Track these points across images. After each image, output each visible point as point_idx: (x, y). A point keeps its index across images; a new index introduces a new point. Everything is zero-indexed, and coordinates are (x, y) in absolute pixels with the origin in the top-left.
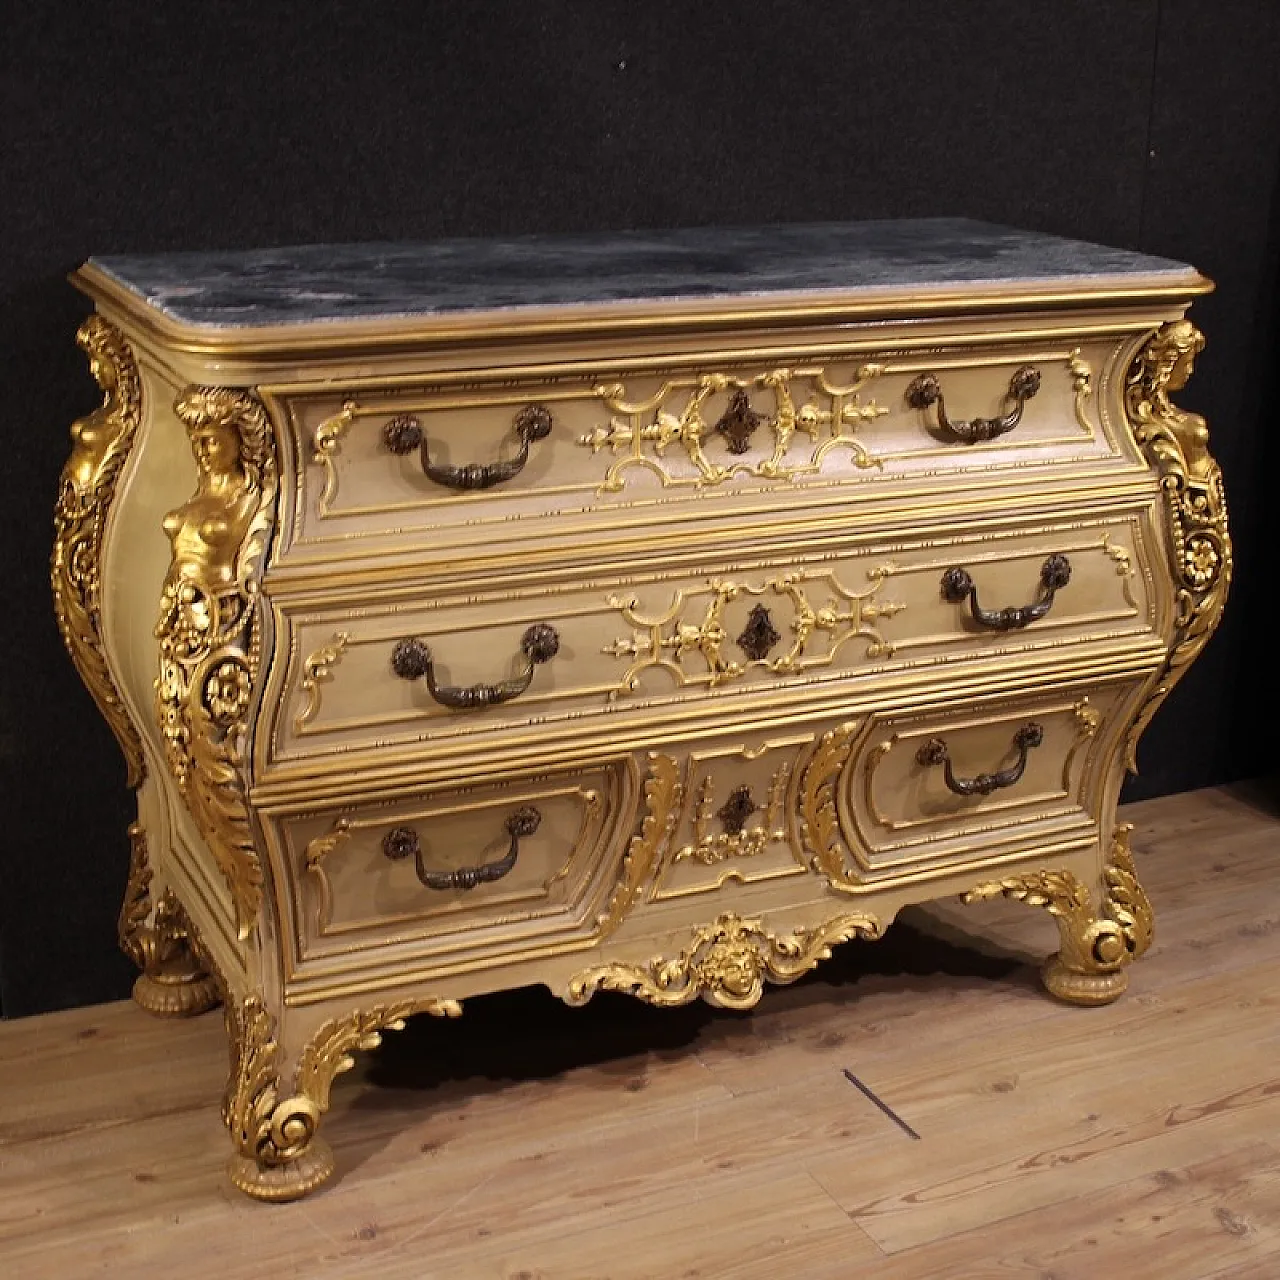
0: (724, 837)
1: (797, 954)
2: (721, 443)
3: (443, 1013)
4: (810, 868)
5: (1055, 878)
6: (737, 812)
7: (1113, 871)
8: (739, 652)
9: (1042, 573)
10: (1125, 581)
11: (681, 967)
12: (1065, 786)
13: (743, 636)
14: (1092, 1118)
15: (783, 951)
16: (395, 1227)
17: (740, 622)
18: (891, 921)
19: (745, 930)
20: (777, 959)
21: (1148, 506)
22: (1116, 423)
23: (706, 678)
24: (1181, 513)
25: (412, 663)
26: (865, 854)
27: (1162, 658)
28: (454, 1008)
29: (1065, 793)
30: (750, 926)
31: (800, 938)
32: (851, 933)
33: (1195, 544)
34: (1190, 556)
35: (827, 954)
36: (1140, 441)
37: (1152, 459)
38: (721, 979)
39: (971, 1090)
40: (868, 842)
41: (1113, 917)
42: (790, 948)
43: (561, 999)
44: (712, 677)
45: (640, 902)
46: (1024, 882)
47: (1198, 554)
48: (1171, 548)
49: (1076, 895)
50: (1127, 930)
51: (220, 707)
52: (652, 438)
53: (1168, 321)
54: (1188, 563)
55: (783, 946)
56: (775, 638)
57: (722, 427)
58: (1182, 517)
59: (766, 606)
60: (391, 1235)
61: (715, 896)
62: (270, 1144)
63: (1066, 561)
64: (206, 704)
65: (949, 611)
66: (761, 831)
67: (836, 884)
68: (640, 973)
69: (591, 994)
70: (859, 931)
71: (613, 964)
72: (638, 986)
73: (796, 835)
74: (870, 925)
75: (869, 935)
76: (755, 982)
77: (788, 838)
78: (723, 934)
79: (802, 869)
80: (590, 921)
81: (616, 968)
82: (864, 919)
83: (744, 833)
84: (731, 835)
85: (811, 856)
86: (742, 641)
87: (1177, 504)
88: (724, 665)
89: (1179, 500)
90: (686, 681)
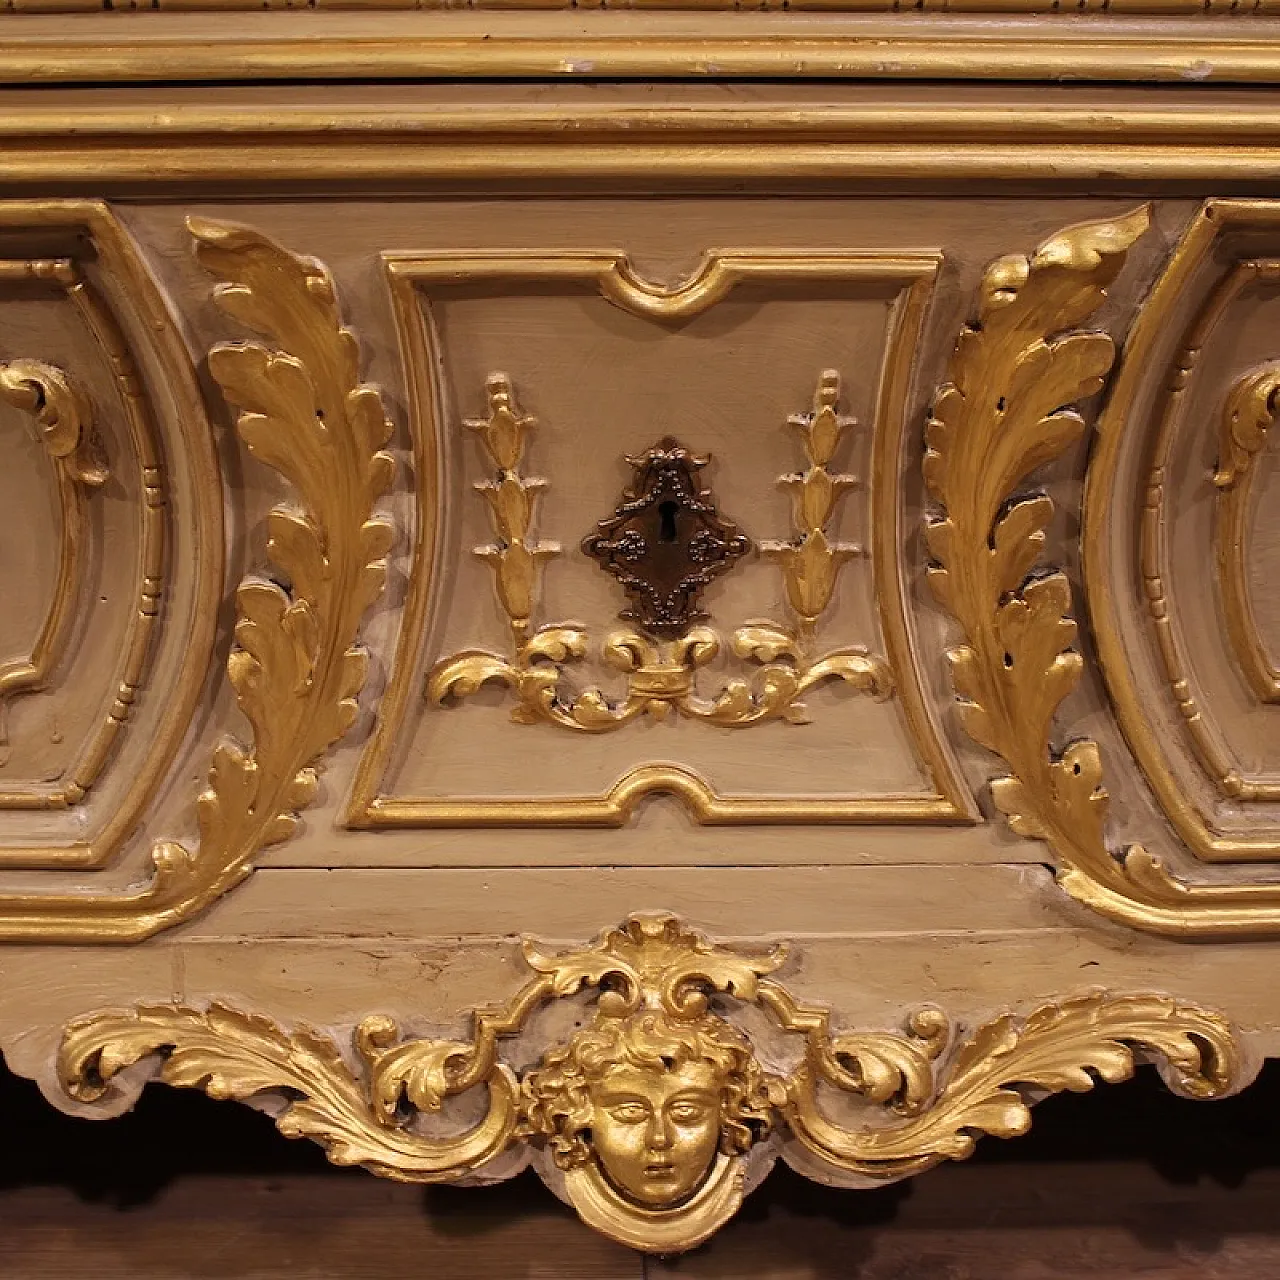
0: (620, 638)
1: (898, 1095)
4: (973, 813)
6: (664, 551)
11: (453, 1063)
15: (849, 1081)
19: (706, 985)
20: (828, 1102)
26: (1203, 796)
30: (733, 973)
31: (921, 1047)
32: (1114, 1065)
35: (1016, 1118)
38: (587, 1133)
40: (1222, 757)
42: (876, 1073)
43: (30, 1086)
45: (320, 820)
55: (847, 1061)
61: (599, 846)
66: (773, 640)
67: (1077, 883)
68: (305, 1059)
69: (130, 1093)
70: (1146, 1071)
71: (215, 1011)
72: (291, 1095)
73: (920, 678)
74: (1189, 1048)
75: (1182, 1082)
76: (723, 1161)
77: (887, 686)
78: (615, 981)
79: (946, 808)
80: (134, 857)
81: (221, 1028)
82: (1172, 1024)
83: (704, 637)
84: (649, 633)
85: (981, 765)
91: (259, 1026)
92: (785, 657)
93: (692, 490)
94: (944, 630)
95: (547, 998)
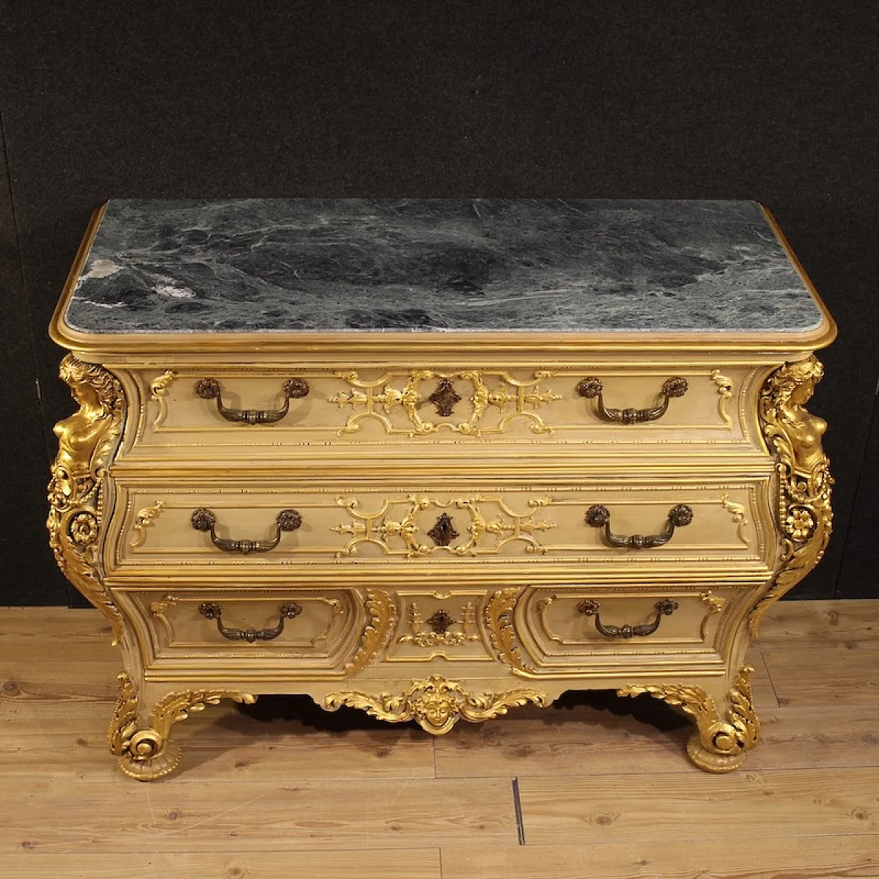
0: (433, 634)
1: (483, 707)
2: (432, 408)
3: (241, 701)
4: (496, 659)
5: (689, 691)
6: (440, 622)
7: (736, 694)
8: (430, 541)
9: (669, 516)
10: (739, 527)
11: (400, 701)
12: (702, 636)
13: (432, 531)
14: (644, 863)
15: (474, 704)
16: (190, 815)
17: (431, 523)
18: (557, 698)
19: (447, 688)
20: (470, 707)
21: (763, 481)
22: (750, 420)
23: (406, 552)
24: (786, 491)
25: (204, 522)
26: (540, 655)
27: (770, 578)
28: (250, 699)
29: (701, 641)
30: (452, 686)
31: (487, 698)
32: (523, 702)
33: (795, 512)
34: (790, 519)
35: (505, 711)
36: (764, 435)
37: (771, 449)
38: (424, 714)
39: (582, 817)
40: (544, 649)
41: (730, 722)
42: (478, 703)
43: (319, 705)
44: (410, 552)
45: (376, 660)
46: (664, 690)
47: (797, 519)
48: (777, 513)
49: (705, 703)
50: (739, 734)
51: (78, 536)
52: (381, 402)
53: (790, 361)
54: (788, 524)
55: (473, 701)
56: (455, 535)
57: (433, 398)
58: (786, 493)
59: (449, 515)
60: (185, 821)
61: (429, 664)
62: (129, 752)
63: (690, 510)
64: (71, 535)
65: (592, 532)
67: (516, 671)
68: (372, 701)
69: (339, 707)
70: (530, 702)
71: (356, 693)
72: (369, 708)
73: (487, 639)
74: (537, 699)
75: (536, 705)
76: (450, 719)
77: (480, 640)
78: (431, 688)
79: (491, 659)
80: (341, 667)
81: (357, 696)
82: (534, 695)
83: (447, 634)
84: (438, 633)
85: (498, 652)
86: (431, 534)
87: (784, 484)
88: (417, 546)
89: (786, 481)
90: (389, 552)
91: (363, 695)
92: (461, 636)
93: (445, 616)
94: (490, 632)
95: (417, 690)
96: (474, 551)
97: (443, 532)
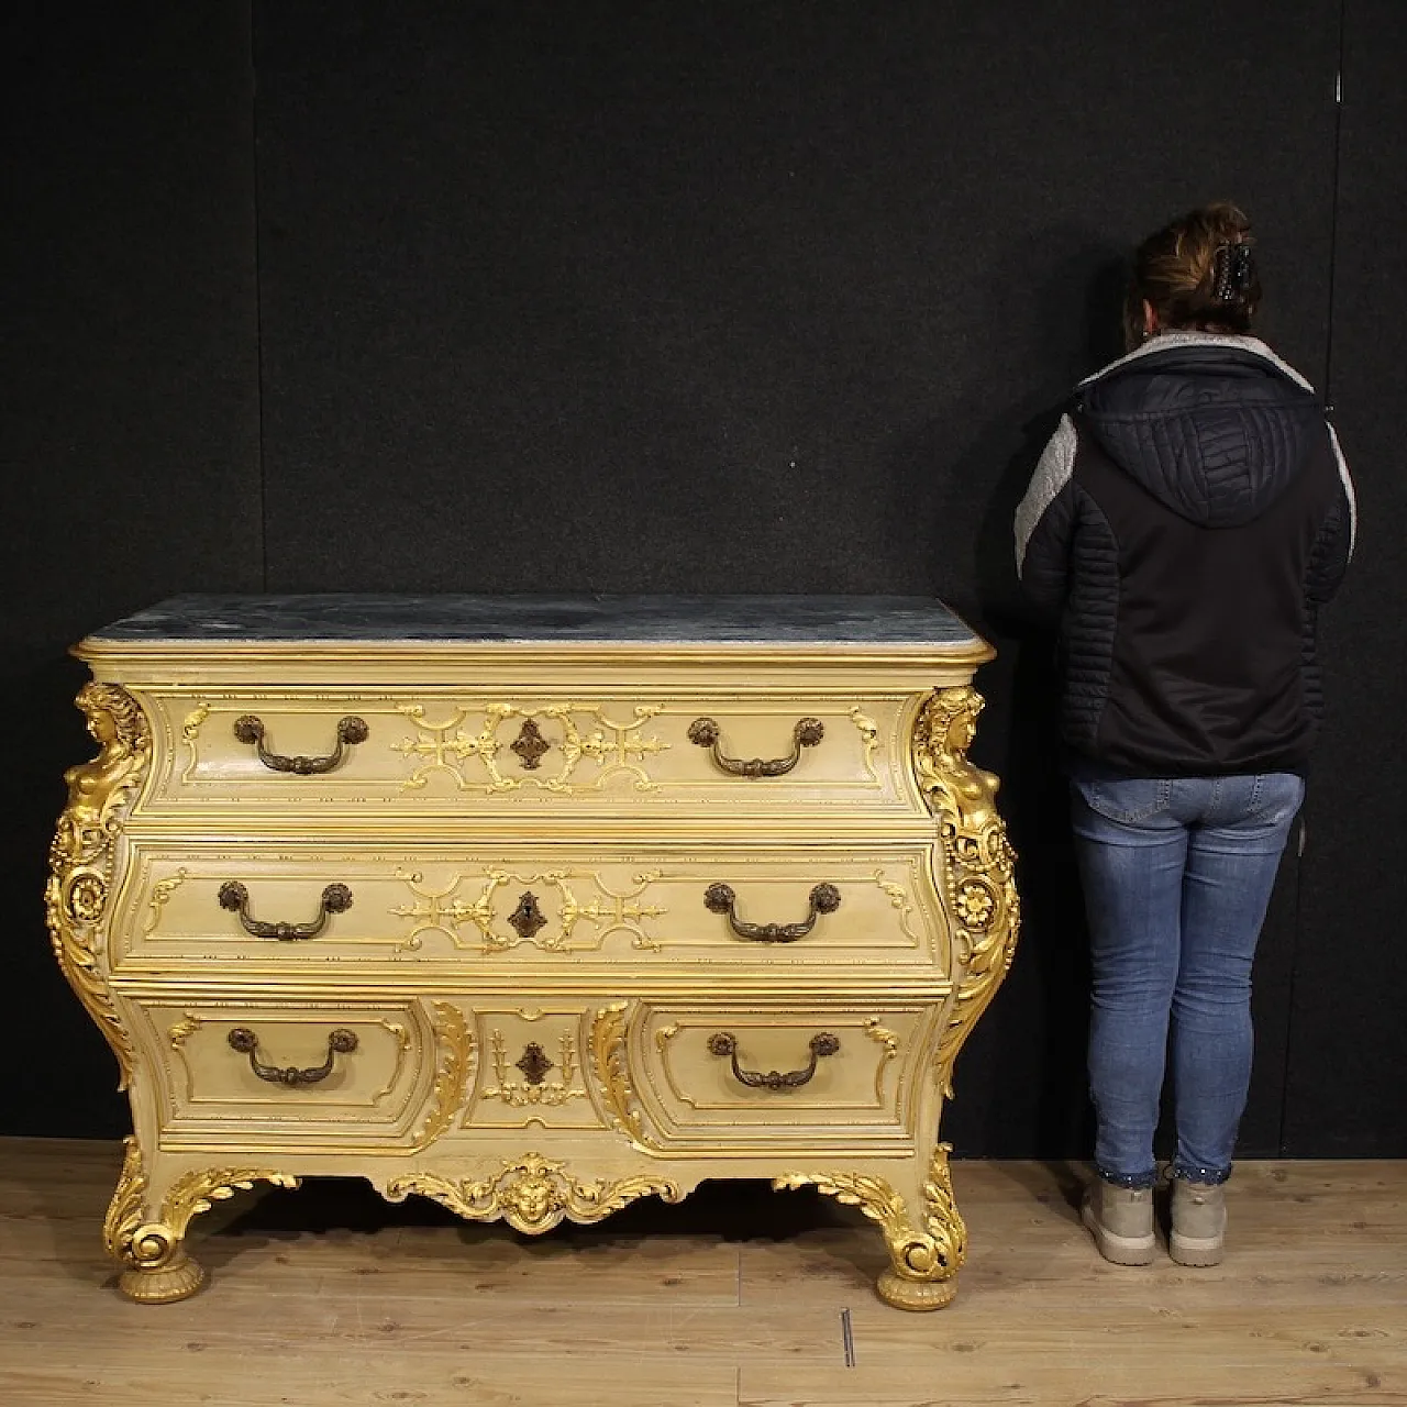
0: (526, 1085)
1: (593, 1199)
3: (278, 1183)
4: (610, 1127)
5: (869, 1183)
6: (534, 1065)
7: (932, 1188)
8: (511, 929)
9: (811, 897)
10: (901, 915)
11: (484, 1189)
12: (880, 1098)
13: (513, 916)
15: (581, 1195)
17: (513, 905)
18: (692, 1190)
19: (546, 1169)
20: (576, 1200)
21: (924, 850)
22: (904, 776)
23: (481, 945)
24: (952, 858)
26: (668, 1124)
27: (949, 990)
28: (290, 1182)
29: (878, 1104)
30: (553, 1167)
31: (599, 1187)
32: (647, 1192)
33: (968, 890)
34: (962, 899)
35: (623, 1205)
36: (921, 791)
38: (516, 1205)
40: (671, 1115)
41: (927, 1230)
42: (588, 1193)
43: (379, 1193)
44: (486, 945)
45: (454, 1127)
46: (834, 1180)
47: (970, 899)
48: (945, 890)
49: (892, 1203)
50: (939, 1245)
51: (78, 908)
52: (453, 750)
53: (939, 686)
54: (959, 905)
55: (581, 1190)
56: (542, 922)
57: (516, 746)
58: (953, 862)
59: (534, 894)
61: (520, 1134)
62: (130, 1253)
63: (835, 891)
64: (71, 907)
65: (716, 919)
66: (559, 1086)
67: (637, 1146)
68: (448, 1186)
69: (404, 1195)
70: (654, 1194)
71: (426, 1174)
72: (444, 1195)
73: (596, 1097)
74: (666, 1189)
75: (665, 1198)
76: (549, 1214)
77: (589, 1096)
78: (523, 1168)
79: (603, 1126)
80: (409, 1135)
81: (427, 1178)
82: (660, 1183)
83: (543, 1085)
84: (531, 1083)
85: (611, 1115)
86: (512, 920)
87: (950, 851)
88: (494, 937)
89: (951, 848)
90: (460, 946)
91: (437, 1178)
92: (562, 1089)
93: (539, 1053)
94: (600, 1083)
95: (508, 1172)
96: (567, 944)
97: (528, 919)
